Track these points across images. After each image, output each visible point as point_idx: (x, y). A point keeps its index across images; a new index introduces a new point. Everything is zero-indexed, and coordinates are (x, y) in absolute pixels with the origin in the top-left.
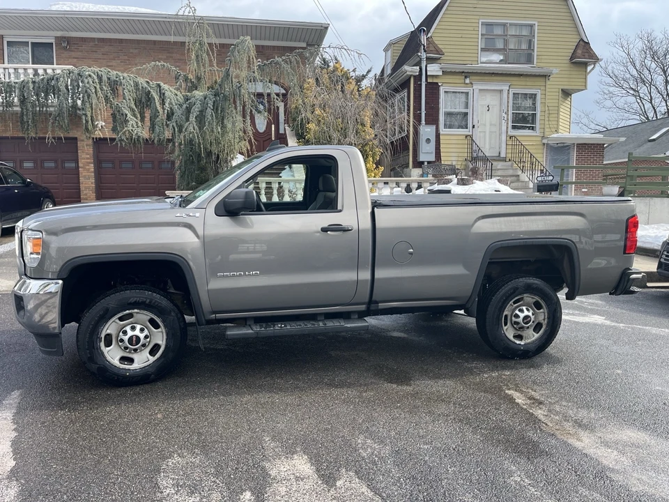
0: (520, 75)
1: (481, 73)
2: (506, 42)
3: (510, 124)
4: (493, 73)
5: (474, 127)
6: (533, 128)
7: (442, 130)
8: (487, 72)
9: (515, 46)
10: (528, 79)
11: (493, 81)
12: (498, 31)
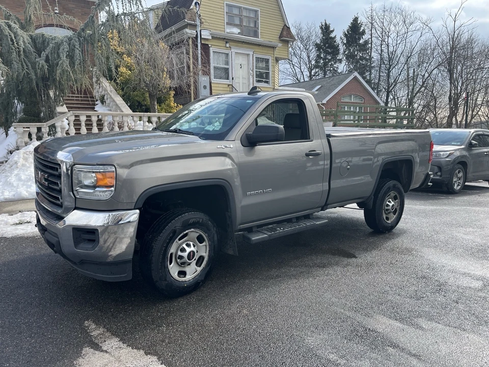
0: (259, 45)
1: (236, 40)
2: (241, 20)
3: (255, 79)
4: (243, 42)
5: (233, 79)
6: (267, 82)
7: (214, 80)
8: (240, 40)
9: (246, 24)
10: (264, 49)
11: (242, 47)
12: (236, 11)
